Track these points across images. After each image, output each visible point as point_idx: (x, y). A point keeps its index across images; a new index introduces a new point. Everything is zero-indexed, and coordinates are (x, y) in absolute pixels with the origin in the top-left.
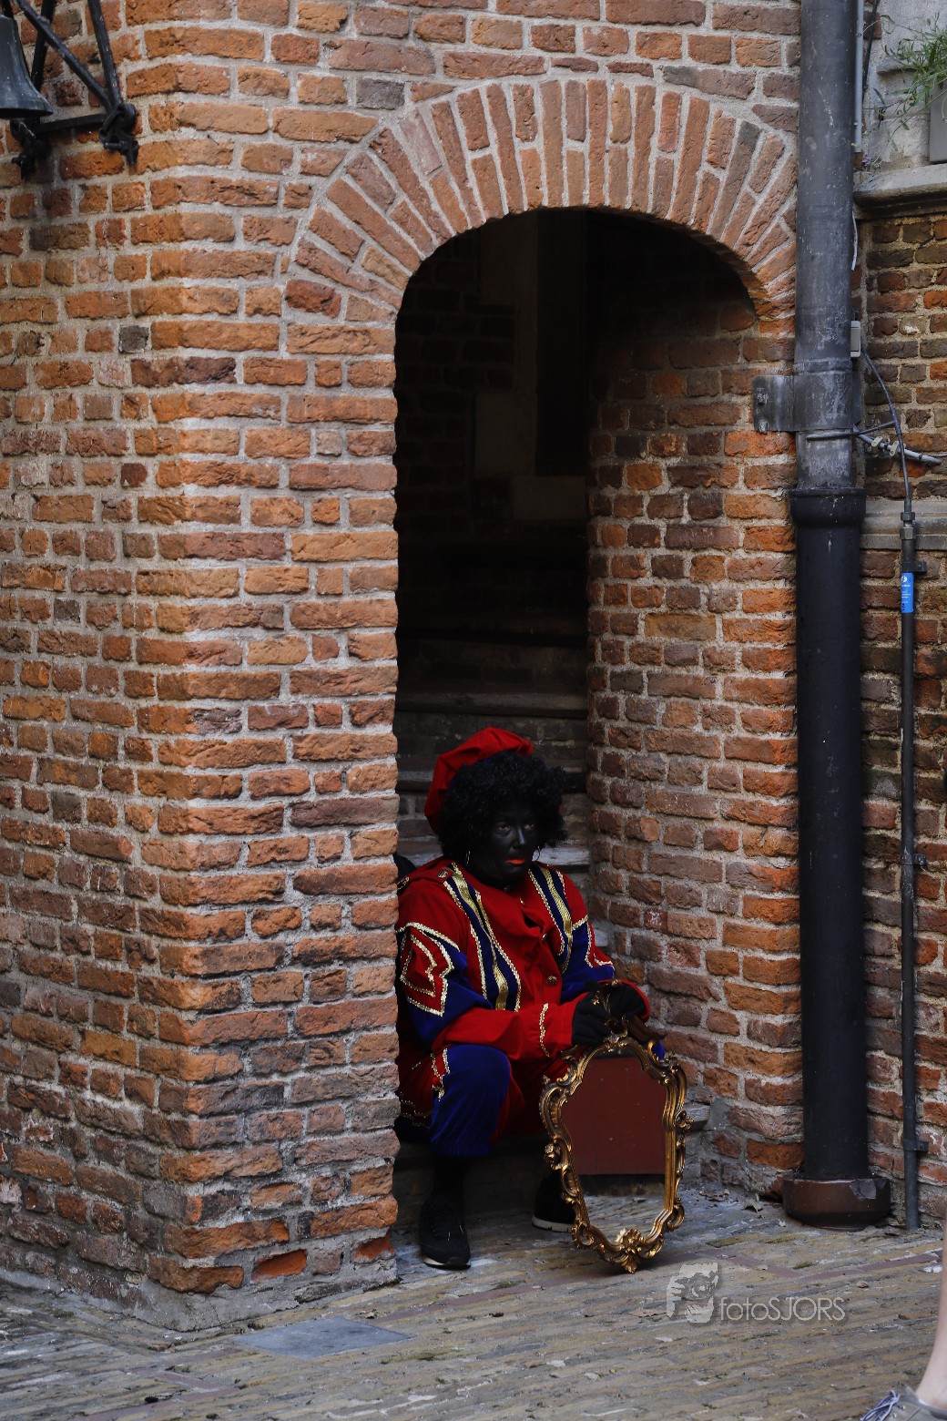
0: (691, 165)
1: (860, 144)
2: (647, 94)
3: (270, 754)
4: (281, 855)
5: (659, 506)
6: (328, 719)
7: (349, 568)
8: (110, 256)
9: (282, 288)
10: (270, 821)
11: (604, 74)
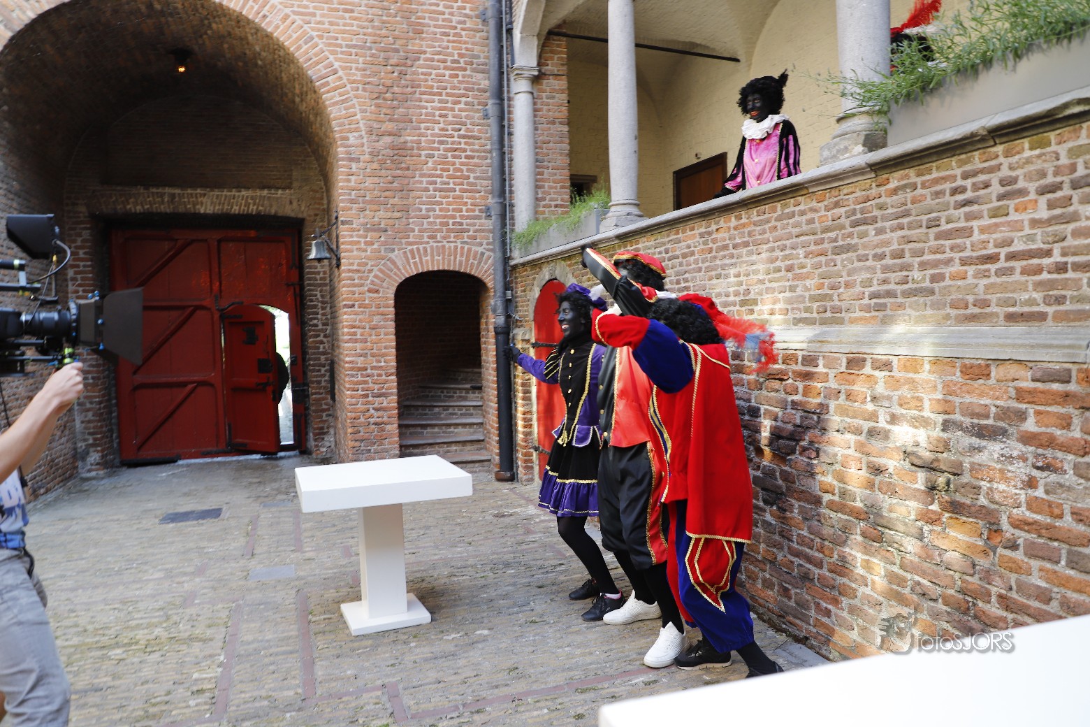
0: (467, 260)
2: (456, 247)
3: (366, 382)
4: (369, 403)
6: (380, 375)
7: (384, 344)
9: (366, 289)
10: (366, 396)
11: (445, 243)
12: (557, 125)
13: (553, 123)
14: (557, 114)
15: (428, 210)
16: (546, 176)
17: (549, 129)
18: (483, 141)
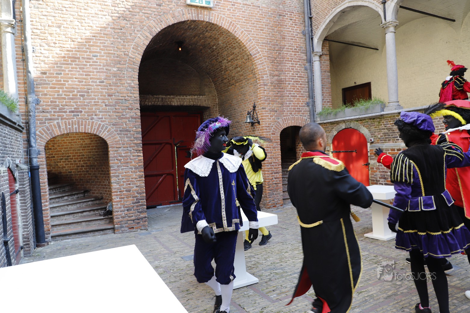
0: (302, 122)
1: (315, 120)
2: (298, 117)
3: (272, 168)
4: (273, 176)
5: (301, 148)
6: (276, 165)
7: (277, 154)
8: (258, 132)
9: (271, 133)
10: (272, 173)
11: (295, 116)
12: (327, 73)
13: (325, 72)
14: (326, 69)
15: (289, 104)
16: (324, 91)
17: (324, 74)
18: (305, 78)
